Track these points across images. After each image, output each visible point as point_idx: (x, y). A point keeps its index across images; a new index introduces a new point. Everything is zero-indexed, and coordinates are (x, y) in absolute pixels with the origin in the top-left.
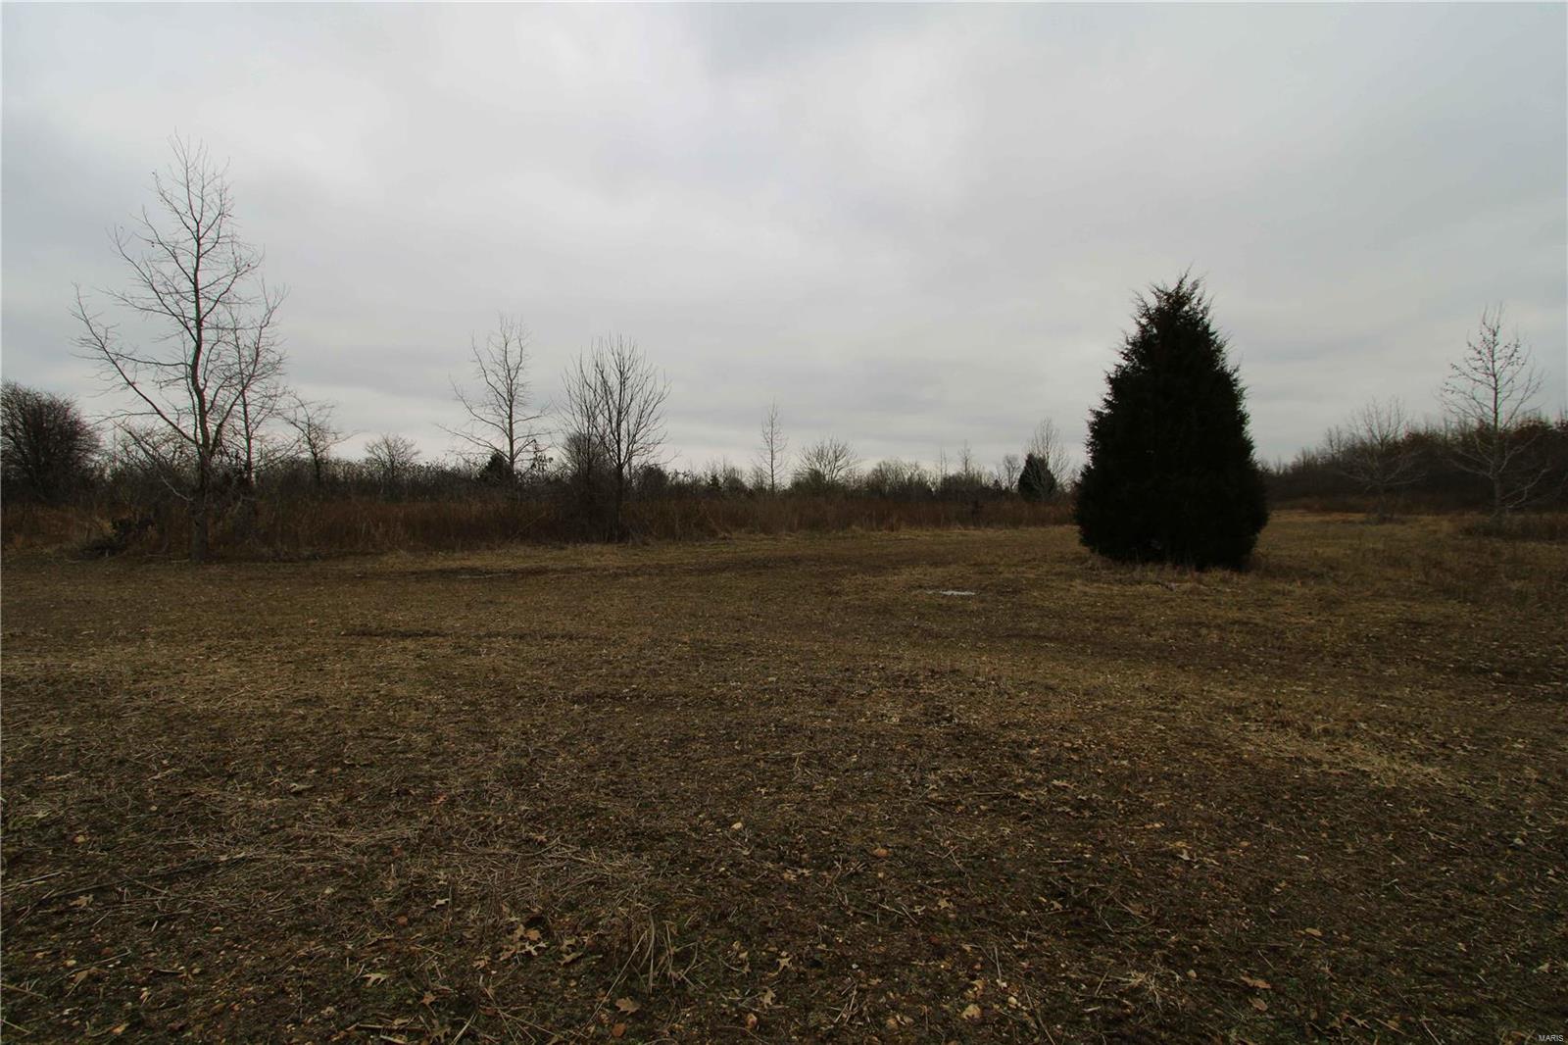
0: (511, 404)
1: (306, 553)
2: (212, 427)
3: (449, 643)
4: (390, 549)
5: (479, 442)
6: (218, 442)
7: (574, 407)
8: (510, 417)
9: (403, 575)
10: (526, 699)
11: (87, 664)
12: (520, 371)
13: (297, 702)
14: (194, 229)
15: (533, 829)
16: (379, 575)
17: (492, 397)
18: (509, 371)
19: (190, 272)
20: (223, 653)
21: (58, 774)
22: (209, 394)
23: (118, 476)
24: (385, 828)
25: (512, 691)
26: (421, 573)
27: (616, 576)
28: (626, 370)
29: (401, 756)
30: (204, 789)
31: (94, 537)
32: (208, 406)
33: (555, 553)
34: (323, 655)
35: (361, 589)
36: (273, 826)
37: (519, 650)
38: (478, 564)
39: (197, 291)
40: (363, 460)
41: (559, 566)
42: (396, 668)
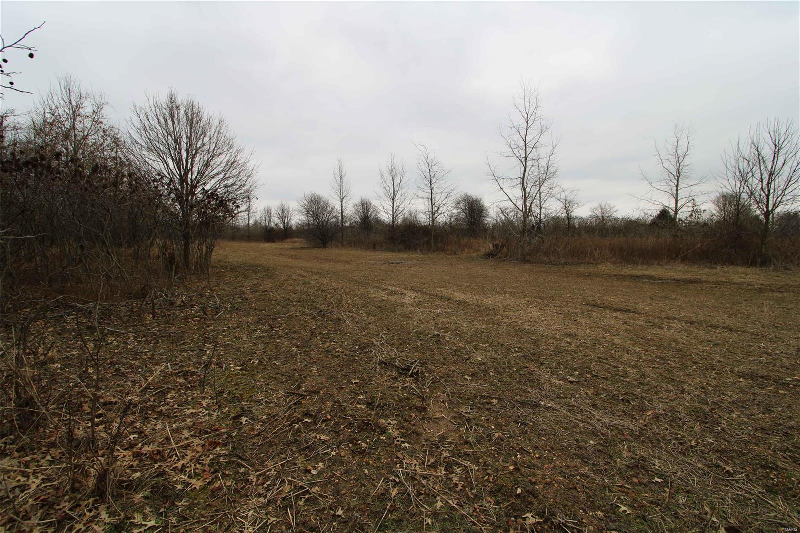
0: (678, 179)
1: (563, 262)
2: (528, 204)
3: (642, 319)
4: (602, 262)
5: (656, 203)
6: (530, 211)
7: (729, 174)
8: (677, 186)
9: (610, 276)
10: (700, 365)
11: (489, 302)
12: (686, 157)
13: (566, 335)
14: (526, 118)
15: (720, 458)
16: (598, 276)
17: (666, 176)
18: (679, 158)
19: (524, 137)
20: (534, 305)
21: (483, 344)
22: (528, 190)
23: (495, 226)
24: (618, 418)
25: (689, 357)
26: (620, 276)
27: (760, 291)
28: (781, 142)
29: (622, 379)
30: (532, 367)
31: (487, 251)
32: (528, 195)
33: (706, 271)
34: (576, 314)
35: (589, 282)
36: (562, 396)
37: (690, 331)
38: (654, 274)
39: (526, 145)
40: (588, 216)
41: (711, 279)
42: (613, 328)
